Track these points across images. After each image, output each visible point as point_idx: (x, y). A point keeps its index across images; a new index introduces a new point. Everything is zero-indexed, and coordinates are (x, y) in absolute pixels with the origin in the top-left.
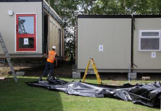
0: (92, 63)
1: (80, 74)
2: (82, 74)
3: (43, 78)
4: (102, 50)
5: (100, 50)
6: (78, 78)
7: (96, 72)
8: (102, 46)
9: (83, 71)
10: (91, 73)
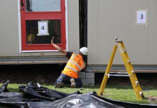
0: (121, 50)
1: (93, 76)
2: (99, 77)
3: (10, 86)
4: (144, 21)
5: (139, 21)
6: (89, 87)
7: (130, 73)
8: (144, 13)
9: (100, 70)
10: (120, 73)
